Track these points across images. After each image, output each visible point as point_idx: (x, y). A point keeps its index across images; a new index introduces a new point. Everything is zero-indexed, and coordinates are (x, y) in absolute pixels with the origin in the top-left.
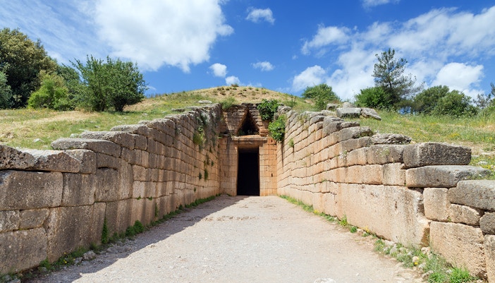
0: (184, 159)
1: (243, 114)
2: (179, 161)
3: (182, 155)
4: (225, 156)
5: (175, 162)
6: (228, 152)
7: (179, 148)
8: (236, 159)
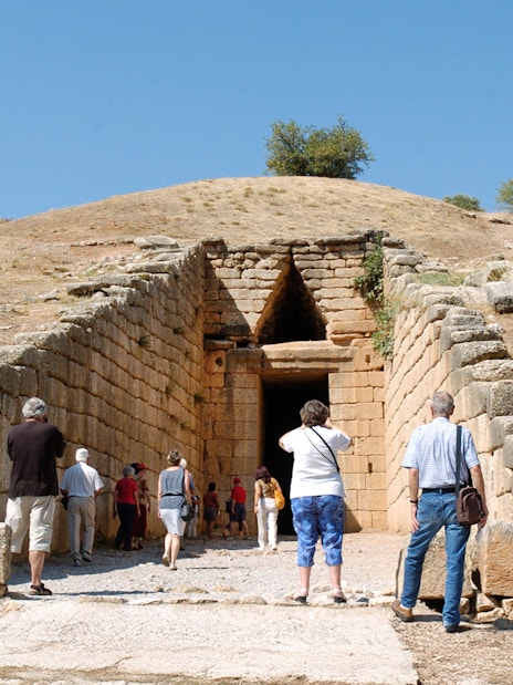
0: (104, 416)
1: (276, 274)
2: (95, 421)
3: (100, 407)
4: (220, 409)
5: (86, 423)
6: (230, 395)
7: (95, 390)
8: (257, 416)
